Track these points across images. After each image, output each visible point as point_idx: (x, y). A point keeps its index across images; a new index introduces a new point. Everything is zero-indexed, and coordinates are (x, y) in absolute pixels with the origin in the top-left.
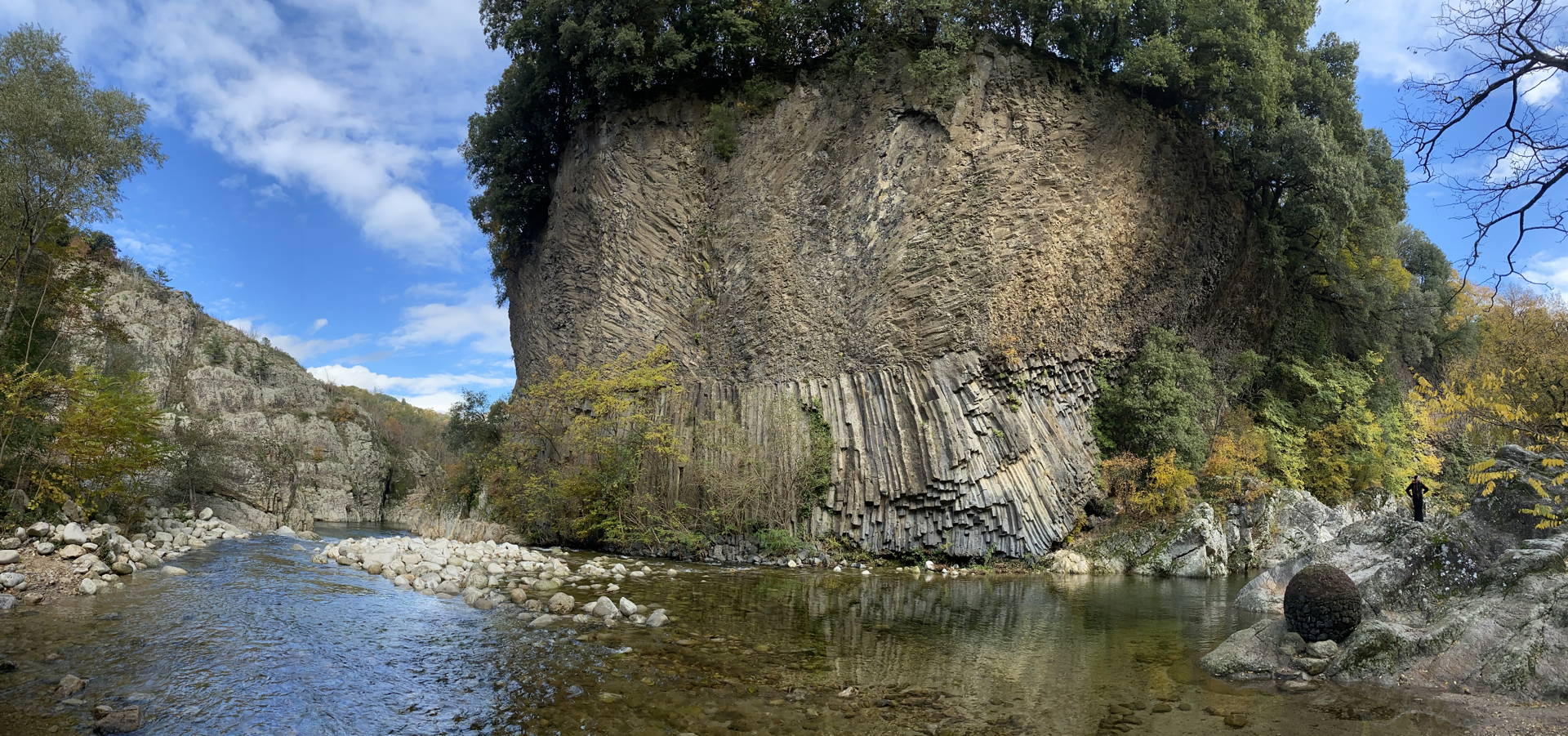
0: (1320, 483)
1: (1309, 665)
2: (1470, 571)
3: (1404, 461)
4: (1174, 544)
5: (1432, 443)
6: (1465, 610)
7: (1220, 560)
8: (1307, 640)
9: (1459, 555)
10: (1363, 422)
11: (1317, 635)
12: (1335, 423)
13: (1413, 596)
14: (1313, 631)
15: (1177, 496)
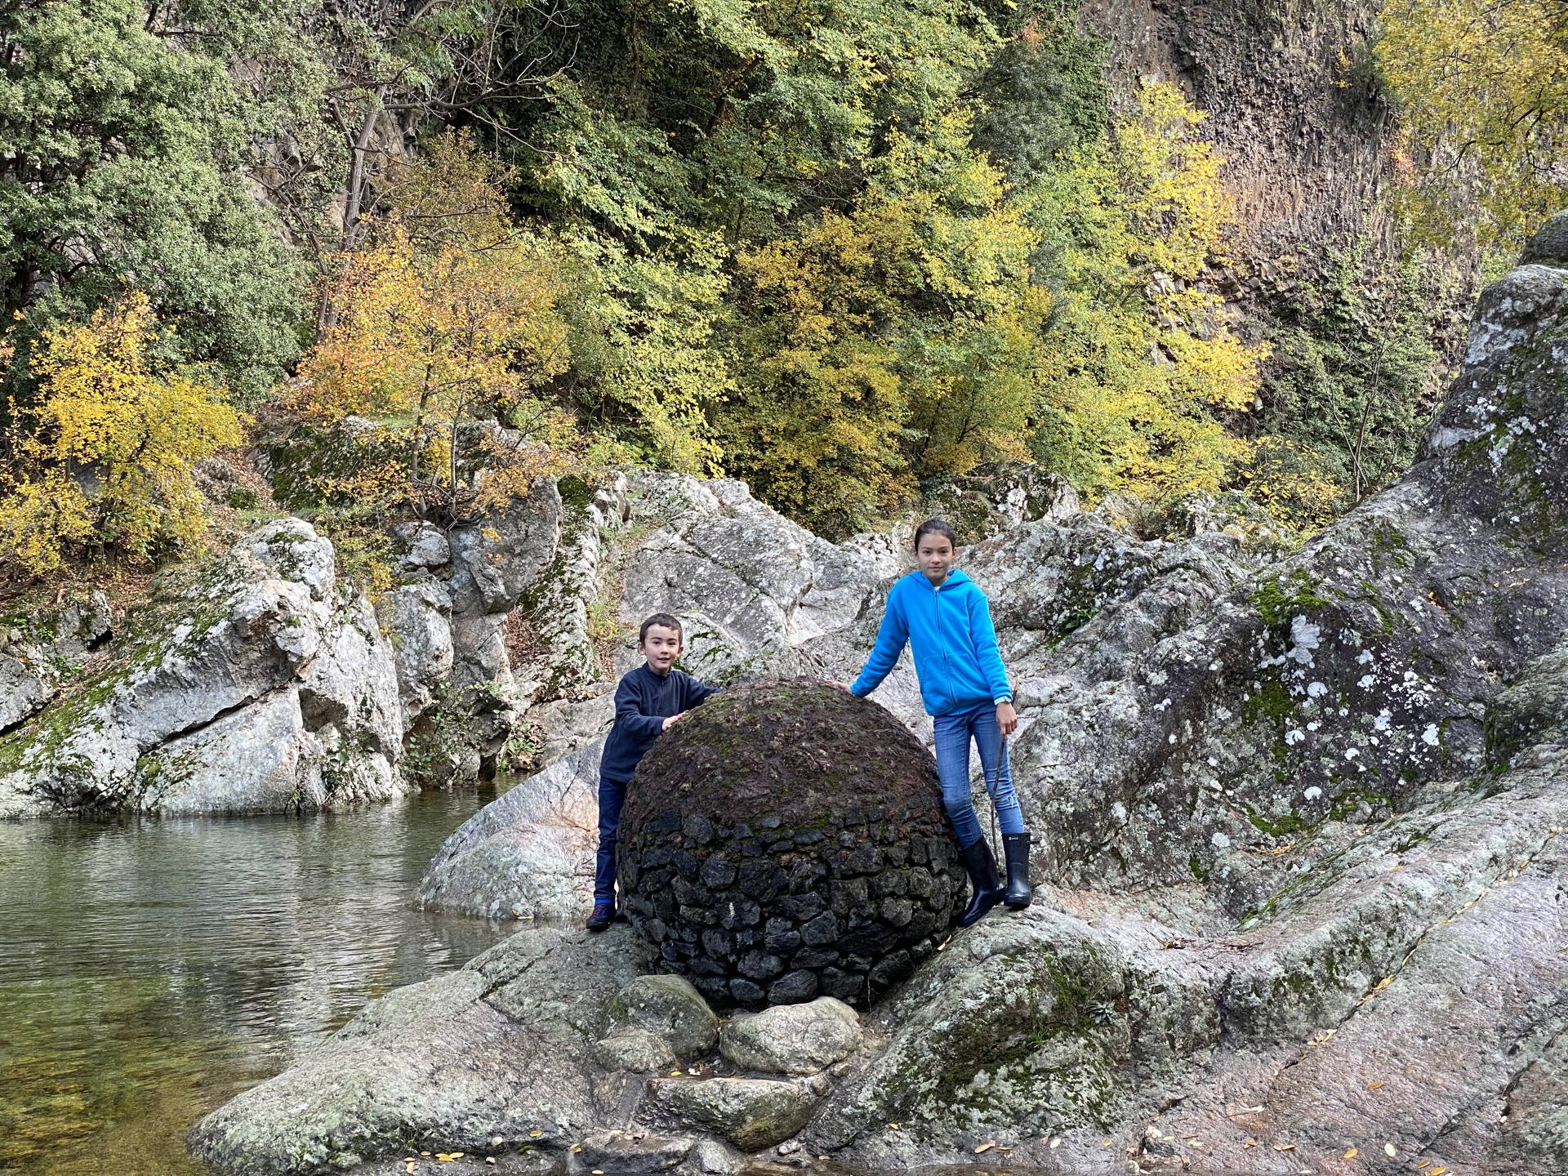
0: (787, 451)
1: (734, 1106)
2: (1410, 719)
3: (1114, 360)
4: (149, 688)
5: (1226, 288)
6: (1421, 853)
7: (370, 742)
8: (724, 1005)
9: (1366, 657)
10: (958, 208)
11: (765, 982)
12: (847, 210)
13: (1172, 825)
14: (747, 964)
15: (160, 499)
